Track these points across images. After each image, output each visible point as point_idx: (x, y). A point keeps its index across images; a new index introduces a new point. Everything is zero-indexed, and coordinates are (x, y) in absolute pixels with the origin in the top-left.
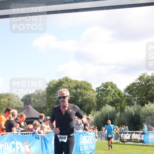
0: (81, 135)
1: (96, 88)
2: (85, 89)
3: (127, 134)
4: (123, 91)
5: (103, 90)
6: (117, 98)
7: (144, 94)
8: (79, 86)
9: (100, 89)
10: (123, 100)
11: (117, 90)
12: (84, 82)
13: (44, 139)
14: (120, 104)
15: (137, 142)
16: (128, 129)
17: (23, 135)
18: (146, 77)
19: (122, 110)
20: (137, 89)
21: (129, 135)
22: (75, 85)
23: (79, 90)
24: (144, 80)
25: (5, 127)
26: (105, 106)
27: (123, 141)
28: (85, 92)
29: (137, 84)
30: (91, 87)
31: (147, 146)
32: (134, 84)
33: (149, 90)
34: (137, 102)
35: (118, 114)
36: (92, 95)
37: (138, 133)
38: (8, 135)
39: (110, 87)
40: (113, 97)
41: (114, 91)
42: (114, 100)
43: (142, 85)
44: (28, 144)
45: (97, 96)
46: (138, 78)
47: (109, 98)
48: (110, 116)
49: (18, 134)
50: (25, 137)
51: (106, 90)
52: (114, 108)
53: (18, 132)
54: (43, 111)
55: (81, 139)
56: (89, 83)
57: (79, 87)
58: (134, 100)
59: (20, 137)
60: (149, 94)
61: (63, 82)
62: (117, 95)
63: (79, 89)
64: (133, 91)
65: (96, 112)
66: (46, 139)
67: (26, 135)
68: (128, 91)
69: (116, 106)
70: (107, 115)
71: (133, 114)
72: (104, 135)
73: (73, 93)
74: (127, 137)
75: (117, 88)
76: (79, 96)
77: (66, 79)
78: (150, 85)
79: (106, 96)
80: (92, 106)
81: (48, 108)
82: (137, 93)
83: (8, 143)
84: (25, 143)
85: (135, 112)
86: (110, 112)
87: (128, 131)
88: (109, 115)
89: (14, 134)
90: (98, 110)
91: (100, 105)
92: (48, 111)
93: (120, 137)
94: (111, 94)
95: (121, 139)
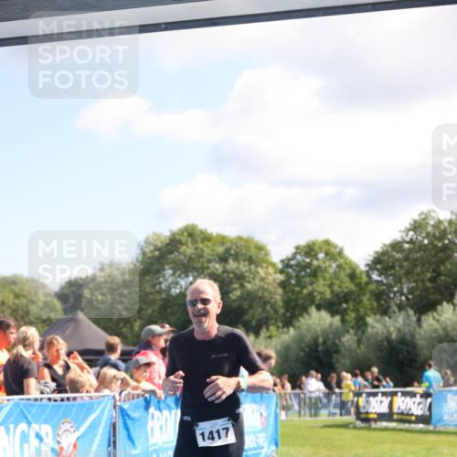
1: (282, 261)
2: (251, 261)
3: (380, 398)
4: (363, 267)
5: (303, 267)
6: (347, 288)
7: (429, 275)
8: (232, 252)
9: (292, 262)
10: (364, 294)
11: (346, 263)
12: (248, 241)
13: (123, 416)
14: (354, 306)
15: (410, 422)
17: (59, 403)
18: (432, 222)
19: (361, 324)
20: (407, 259)
22: (220, 249)
23: (232, 265)
24: (428, 235)
26: (308, 313)
27: (367, 420)
28: (250, 269)
29: (407, 246)
30: (267, 254)
31: (439, 432)
32: (396, 246)
33: (442, 262)
34: (407, 299)
35: (348, 339)
36: (268, 280)
37: (413, 395)
38: (11, 404)
39: (321, 256)
40: (331, 285)
41: (334, 265)
42: (337, 295)
43: (422, 248)
44: (72, 430)
45: (283, 285)
46: (408, 226)
47: (321, 288)
48: (325, 342)
49: (41, 399)
50: (62, 409)
51: (309, 265)
52: (338, 318)
53: (42, 393)
54: (121, 328)
56: (260, 244)
57: (232, 255)
58: (398, 295)
59: (48, 410)
60: (444, 275)
61: (180, 242)
62: (347, 280)
63: (233, 260)
64: (393, 267)
65: (280, 330)
66: (128, 415)
67: (66, 403)
68: (379, 266)
69: (343, 313)
71: (394, 336)
72: (307, 401)
74: (378, 405)
75: (346, 258)
76: (231, 283)
77: (191, 233)
78: (445, 248)
79: (311, 284)
80: (272, 311)
81: (135, 321)
82: (408, 273)
83: (8, 430)
84: (64, 427)
85: (399, 330)
86: (325, 333)
87: (381, 389)
88: (321, 340)
89: (29, 399)
90: (288, 323)
91: (294, 308)
92: (136, 328)
93: (357, 407)
94: (328, 276)
95: (358, 413)
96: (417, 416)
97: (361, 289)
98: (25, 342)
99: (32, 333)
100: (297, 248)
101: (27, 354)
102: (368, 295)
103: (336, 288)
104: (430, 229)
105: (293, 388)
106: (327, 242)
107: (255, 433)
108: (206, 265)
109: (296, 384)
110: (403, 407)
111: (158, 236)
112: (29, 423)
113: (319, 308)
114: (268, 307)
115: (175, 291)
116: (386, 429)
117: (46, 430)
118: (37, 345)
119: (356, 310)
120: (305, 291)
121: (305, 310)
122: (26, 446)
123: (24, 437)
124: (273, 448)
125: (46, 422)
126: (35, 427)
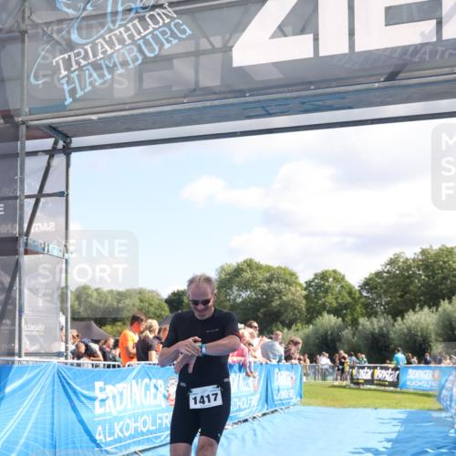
0: (277, 370)
1: (306, 283)
2: (286, 282)
3: (366, 370)
4: (357, 288)
5: (319, 286)
6: (346, 300)
7: (399, 294)
9: (313, 284)
10: (357, 304)
11: (346, 285)
12: (285, 269)
14: (351, 312)
15: (385, 385)
16: (365, 359)
18: (402, 260)
19: (355, 323)
20: (385, 283)
21: (370, 372)
22: (268, 275)
23: (274, 284)
24: (399, 267)
25: (134, 351)
26: (321, 315)
27: (358, 384)
29: (385, 274)
30: (297, 278)
31: (403, 393)
32: (378, 274)
33: (408, 285)
34: (385, 308)
35: (347, 333)
36: (297, 295)
37: (387, 369)
38: (139, 366)
39: (331, 280)
40: (336, 298)
41: (339, 286)
42: (340, 305)
43: (395, 276)
45: (306, 297)
46: (387, 262)
47: (330, 300)
48: (332, 334)
50: (171, 371)
51: (323, 285)
52: (340, 319)
55: (276, 376)
56: (292, 271)
57: (275, 278)
58: (379, 305)
59: (162, 371)
60: (409, 293)
61: (242, 270)
62: (347, 295)
64: (376, 288)
68: (367, 287)
69: (344, 316)
70: (326, 333)
71: (377, 331)
72: (320, 371)
73: (262, 290)
74: (365, 375)
75: (347, 282)
76: (273, 296)
77: (250, 264)
78: (409, 277)
79: (324, 297)
80: (298, 314)
82: (385, 292)
83: (137, 382)
84: (171, 382)
85: (381, 328)
86: (332, 328)
87: (367, 364)
88: (329, 333)
90: (309, 321)
91: (313, 312)
93: (352, 375)
94: (334, 293)
95: (352, 379)
96: (389, 382)
97: (356, 301)
98: (150, 329)
99: (155, 323)
100: (316, 275)
101: (151, 336)
102: (360, 305)
103: (339, 300)
104: (400, 264)
105: (311, 362)
106: (335, 271)
107: (288, 389)
108: (258, 284)
109: (313, 360)
110: (380, 376)
111: (229, 266)
112: (150, 379)
113: (329, 312)
114: (296, 311)
115: (239, 300)
116: (370, 390)
117: (160, 383)
118: (157, 331)
119: (352, 314)
120: (320, 302)
121: (320, 313)
122: (148, 392)
123: (147, 387)
124: (299, 399)
125: (160, 378)
126: (154, 381)
